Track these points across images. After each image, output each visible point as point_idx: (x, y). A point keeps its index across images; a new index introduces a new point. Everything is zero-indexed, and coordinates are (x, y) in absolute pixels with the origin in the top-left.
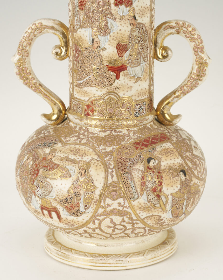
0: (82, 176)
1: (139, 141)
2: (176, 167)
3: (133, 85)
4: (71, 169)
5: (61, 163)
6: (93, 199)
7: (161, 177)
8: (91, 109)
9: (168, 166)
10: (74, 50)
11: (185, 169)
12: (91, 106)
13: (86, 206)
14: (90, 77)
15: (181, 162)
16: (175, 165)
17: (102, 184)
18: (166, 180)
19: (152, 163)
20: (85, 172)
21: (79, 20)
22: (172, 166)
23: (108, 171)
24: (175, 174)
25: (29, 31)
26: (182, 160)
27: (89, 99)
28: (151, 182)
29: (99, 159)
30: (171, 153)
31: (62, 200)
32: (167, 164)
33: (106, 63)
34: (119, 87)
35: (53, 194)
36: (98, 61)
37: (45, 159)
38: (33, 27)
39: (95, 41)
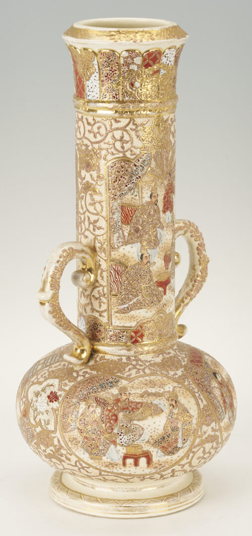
0: (175, 408)
4: (159, 404)
5: (144, 400)
6: (191, 430)
8: (139, 334)
10: (112, 271)
12: (139, 331)
13: (184, 440)
14: (138, 298)
17: (197, 411)
19: (219, 378)
20: (176, 402)
21: (122, 236)
23: (195, 395)
25: (61, 260)
27: (138, 323)
29: (180, 386)
31: (157, 441)
33: (155, 280)
34: (166, 303)
35: (146, 436)
36: (147, 278)
37: (118, 400)
38: (65, 254)
39: (144, 256)
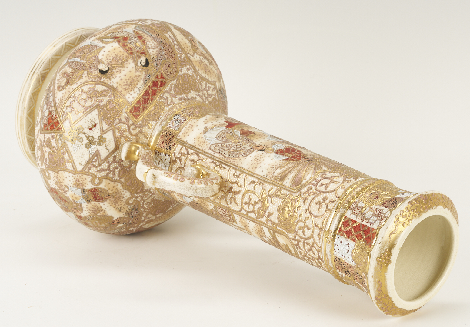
1: (161, 91)
2: (117, 70)
3: (206, 125)
7: (127, 51)
9: (126, 66)
11: (104, 76)
15: (113, 80)
16: (118, 71)
18: (120, 52)
19: (143, 60)
22: (121, 69)
24: (113, 63)
26: (111, 84)
28: (134, 42)
30: (126, 85)
32: (127, 68)
